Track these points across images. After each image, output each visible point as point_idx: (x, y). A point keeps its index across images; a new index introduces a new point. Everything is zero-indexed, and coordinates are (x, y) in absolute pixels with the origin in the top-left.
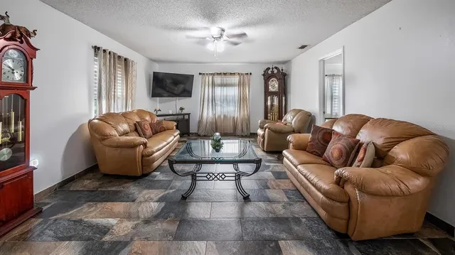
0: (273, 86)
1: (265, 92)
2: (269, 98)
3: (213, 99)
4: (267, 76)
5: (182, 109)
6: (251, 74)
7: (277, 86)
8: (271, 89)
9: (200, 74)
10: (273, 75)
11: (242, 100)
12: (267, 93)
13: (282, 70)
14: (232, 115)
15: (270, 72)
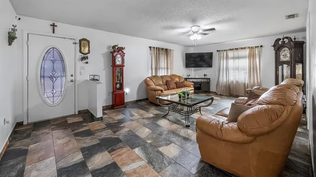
0: (285, 56)
1: (276, 62)
2: (280, 67)
3: (227, 69)
4: (278, 47)
5: (205, 75)
6: (261, 46)
7: (289, 55)
8: (282, 58)
9: (217, 51)
10: (283, 45)
11: (252, 69)
12: (278, 63)
13: (295, 39)
14: (243, 81)
15: (280, 43)
